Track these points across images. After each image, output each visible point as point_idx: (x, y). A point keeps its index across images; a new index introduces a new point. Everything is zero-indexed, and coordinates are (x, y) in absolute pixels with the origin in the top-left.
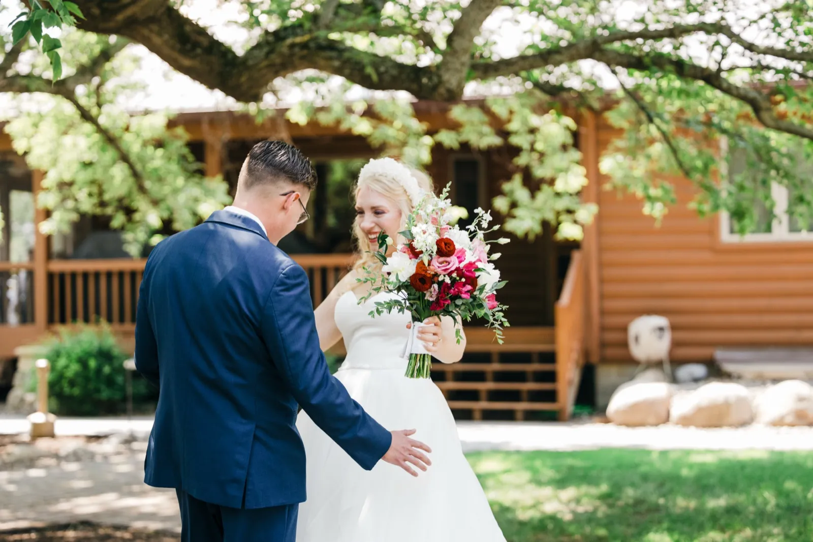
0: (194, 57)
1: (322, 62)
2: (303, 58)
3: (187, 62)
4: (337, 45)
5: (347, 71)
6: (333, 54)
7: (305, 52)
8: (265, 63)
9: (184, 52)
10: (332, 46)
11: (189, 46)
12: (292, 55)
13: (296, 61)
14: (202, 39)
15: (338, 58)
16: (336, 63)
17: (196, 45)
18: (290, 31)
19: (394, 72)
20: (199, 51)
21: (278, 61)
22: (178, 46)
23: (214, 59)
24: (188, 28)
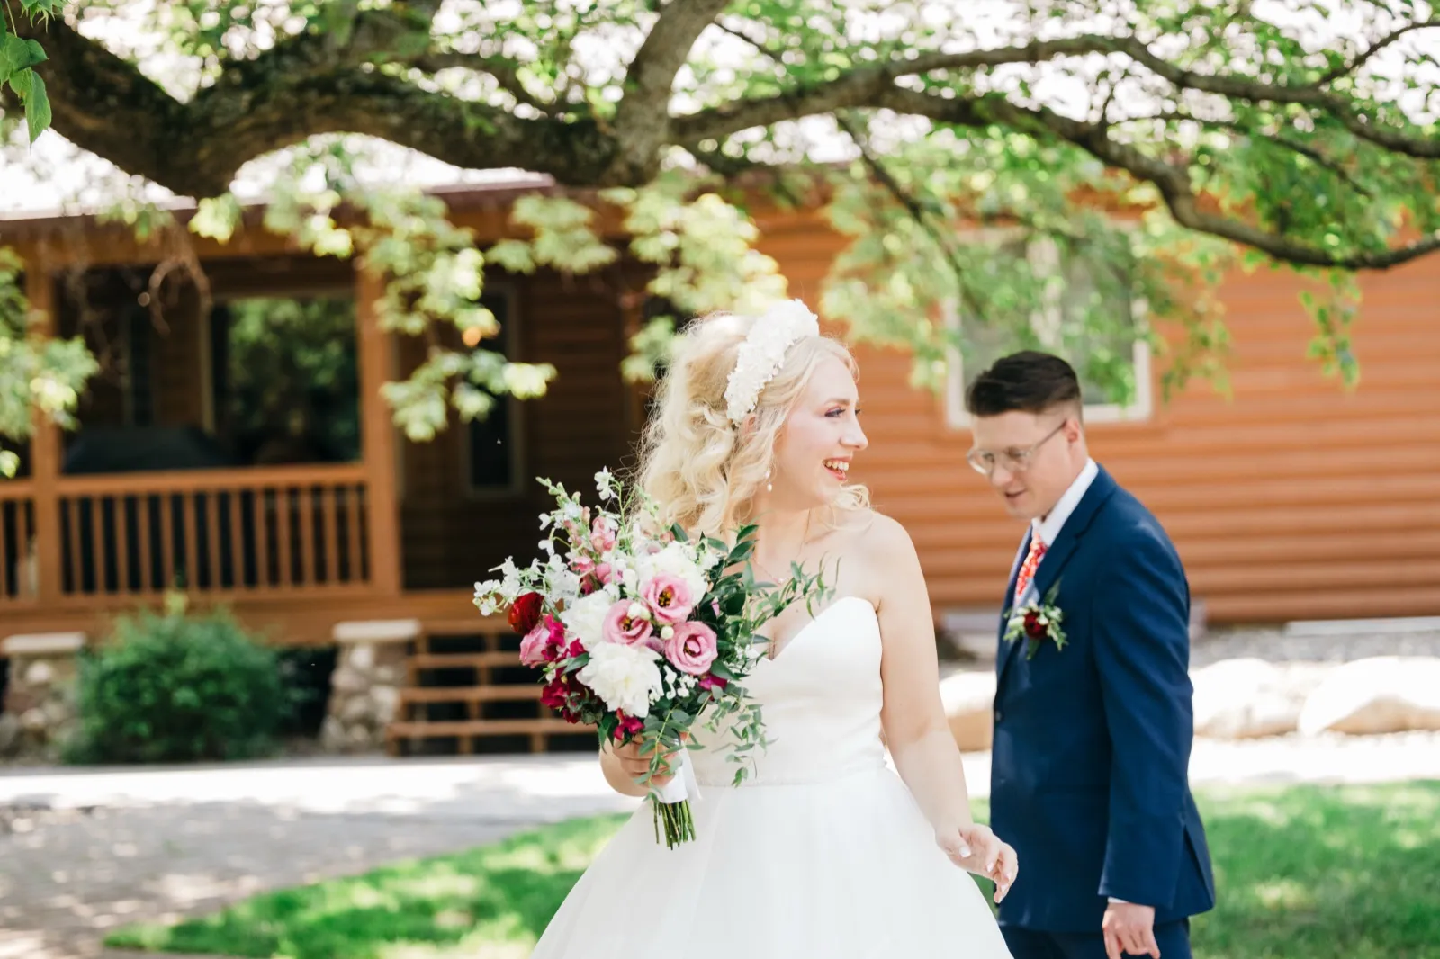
0: (100, 115)
1: (365, 118)
2: (325, 110)
3: (88, 123)
4: (393, 84)
5: (417, 135)
6: (389, 102)
7: (329, 99)
8: (247, 123)
9: (82, 104)
10: (383, 86)
11: (93, 92)
12: (303, 105)
13: (311, 118)
14: (120, 79)
15: (397, 111)
16: (395, 120)
17: (107, 89)
18: (271, 62)
19: (513, 134)
20: (112, 101)
21: (274, 117)
22: (72, 92)
23: (142, 116)
24: (90, 57)
